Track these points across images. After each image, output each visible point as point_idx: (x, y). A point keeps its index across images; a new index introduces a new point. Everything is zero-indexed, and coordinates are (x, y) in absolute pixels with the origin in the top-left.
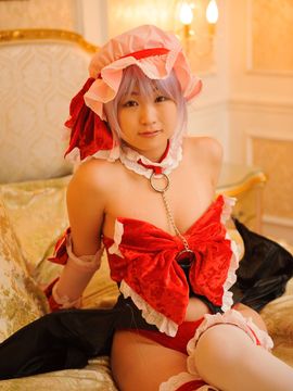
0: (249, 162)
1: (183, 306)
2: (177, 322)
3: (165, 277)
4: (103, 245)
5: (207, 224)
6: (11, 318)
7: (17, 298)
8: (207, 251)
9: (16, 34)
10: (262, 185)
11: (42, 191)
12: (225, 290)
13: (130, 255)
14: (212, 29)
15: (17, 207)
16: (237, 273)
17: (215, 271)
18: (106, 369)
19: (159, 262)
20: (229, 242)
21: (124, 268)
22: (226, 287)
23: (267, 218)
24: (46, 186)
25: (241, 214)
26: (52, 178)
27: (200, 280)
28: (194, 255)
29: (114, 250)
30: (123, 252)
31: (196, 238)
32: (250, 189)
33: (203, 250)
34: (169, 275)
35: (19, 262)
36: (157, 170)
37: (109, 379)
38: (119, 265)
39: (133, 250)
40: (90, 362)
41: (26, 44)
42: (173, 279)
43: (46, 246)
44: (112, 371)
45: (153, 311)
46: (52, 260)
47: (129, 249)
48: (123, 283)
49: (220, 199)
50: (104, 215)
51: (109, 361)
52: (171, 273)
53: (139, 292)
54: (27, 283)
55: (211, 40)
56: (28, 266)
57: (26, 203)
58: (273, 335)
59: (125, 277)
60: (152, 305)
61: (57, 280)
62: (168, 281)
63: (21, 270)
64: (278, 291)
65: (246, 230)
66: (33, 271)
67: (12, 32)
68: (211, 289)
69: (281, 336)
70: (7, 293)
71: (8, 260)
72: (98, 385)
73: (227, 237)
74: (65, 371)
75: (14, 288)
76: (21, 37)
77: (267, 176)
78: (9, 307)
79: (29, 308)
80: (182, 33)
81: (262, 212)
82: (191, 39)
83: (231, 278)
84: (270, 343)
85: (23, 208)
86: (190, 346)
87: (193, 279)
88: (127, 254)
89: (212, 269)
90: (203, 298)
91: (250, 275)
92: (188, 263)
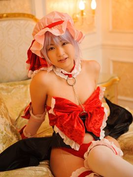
0: (112, 72)
1: (82, 137)
2: (79, 144)
3: (74, 124)
4: (46, 110)
5: (93, 99)
6: (4, 144)
7: (7, 135)
8: (93, 112)
9: (5, 15)
10: (117, 82)
11: (17, 86)
12: (101, 130)
13: (59, 114)
14: (94, 12)
15: (6, 94)
16: (107, 122)
17: (97, 121)
18: (48, 166)
19: (71, 117)
20: (103, 108)
21: (56, 120)
22: (102, 128)
23: (119, 97)
24: (19, 84)
25: (108, 96)
26: (22, 80)
27: (90, 125)
28: (87, 114)
29: (51, 111)
30: (55, 113)
31: (88, 106)
32: (112, 84)
33: (91, 112)
34: (76, 123)
35: (7, 118)
36: (70, 76)
37: (49, 171)
38: (53, 118)
39: (60, 112)
40: (40, 163)
41: (9, 20)
42: (78, 125)
43: (20, 111)
44: (50, 167)
45: (69, 139)
46: (23, 117)
47: (58, 111)
48: (55, 127)
49: (98, 88)
50: (47, 96)
51: (49, 163)
52: (77, 122)
53: (62, 131)
54: (11, 128)
55: (93, 17)
56: (12, 120)
57: (10, 92)
58: (123, 150)
59: (56, 124)
60: (68, 137)
61: (25, 126)
62: (75, 125)
63: (8, 122)
64: (125, 130)
65: (111, 103)
66: (14, 122)
67: (3, 15)
68: (95, 129)
69: (127, 150)
70: (2, 133)
71: (2, 117)
72: (44, 173)
73: (102, 106)
74: (29, 167)
75: (5, 130)
76: (7, 17)
77: (120, 78)
78: (3, 138)
79: (12, 139)
80: (80, 14)
81: (118, 95)
82: (84, 17)
83: (104, 125)
84: (122, 154)
85: (9, 94)
86: (85, 155)
87: (87, 125)
88: (57, 113)
89: (95, 120)
90: (91, 133)
91: (112, 123)
92: (84, 117)
